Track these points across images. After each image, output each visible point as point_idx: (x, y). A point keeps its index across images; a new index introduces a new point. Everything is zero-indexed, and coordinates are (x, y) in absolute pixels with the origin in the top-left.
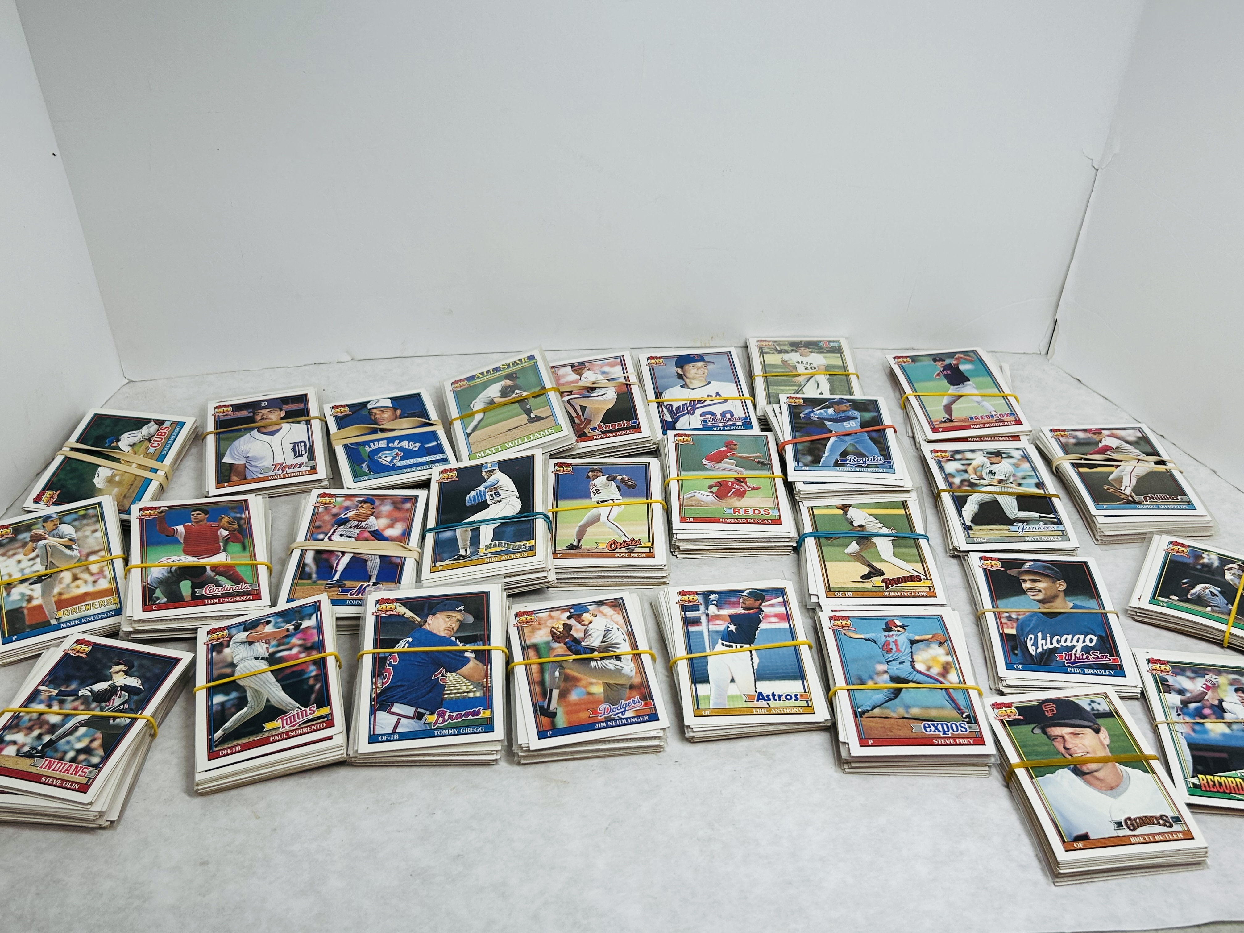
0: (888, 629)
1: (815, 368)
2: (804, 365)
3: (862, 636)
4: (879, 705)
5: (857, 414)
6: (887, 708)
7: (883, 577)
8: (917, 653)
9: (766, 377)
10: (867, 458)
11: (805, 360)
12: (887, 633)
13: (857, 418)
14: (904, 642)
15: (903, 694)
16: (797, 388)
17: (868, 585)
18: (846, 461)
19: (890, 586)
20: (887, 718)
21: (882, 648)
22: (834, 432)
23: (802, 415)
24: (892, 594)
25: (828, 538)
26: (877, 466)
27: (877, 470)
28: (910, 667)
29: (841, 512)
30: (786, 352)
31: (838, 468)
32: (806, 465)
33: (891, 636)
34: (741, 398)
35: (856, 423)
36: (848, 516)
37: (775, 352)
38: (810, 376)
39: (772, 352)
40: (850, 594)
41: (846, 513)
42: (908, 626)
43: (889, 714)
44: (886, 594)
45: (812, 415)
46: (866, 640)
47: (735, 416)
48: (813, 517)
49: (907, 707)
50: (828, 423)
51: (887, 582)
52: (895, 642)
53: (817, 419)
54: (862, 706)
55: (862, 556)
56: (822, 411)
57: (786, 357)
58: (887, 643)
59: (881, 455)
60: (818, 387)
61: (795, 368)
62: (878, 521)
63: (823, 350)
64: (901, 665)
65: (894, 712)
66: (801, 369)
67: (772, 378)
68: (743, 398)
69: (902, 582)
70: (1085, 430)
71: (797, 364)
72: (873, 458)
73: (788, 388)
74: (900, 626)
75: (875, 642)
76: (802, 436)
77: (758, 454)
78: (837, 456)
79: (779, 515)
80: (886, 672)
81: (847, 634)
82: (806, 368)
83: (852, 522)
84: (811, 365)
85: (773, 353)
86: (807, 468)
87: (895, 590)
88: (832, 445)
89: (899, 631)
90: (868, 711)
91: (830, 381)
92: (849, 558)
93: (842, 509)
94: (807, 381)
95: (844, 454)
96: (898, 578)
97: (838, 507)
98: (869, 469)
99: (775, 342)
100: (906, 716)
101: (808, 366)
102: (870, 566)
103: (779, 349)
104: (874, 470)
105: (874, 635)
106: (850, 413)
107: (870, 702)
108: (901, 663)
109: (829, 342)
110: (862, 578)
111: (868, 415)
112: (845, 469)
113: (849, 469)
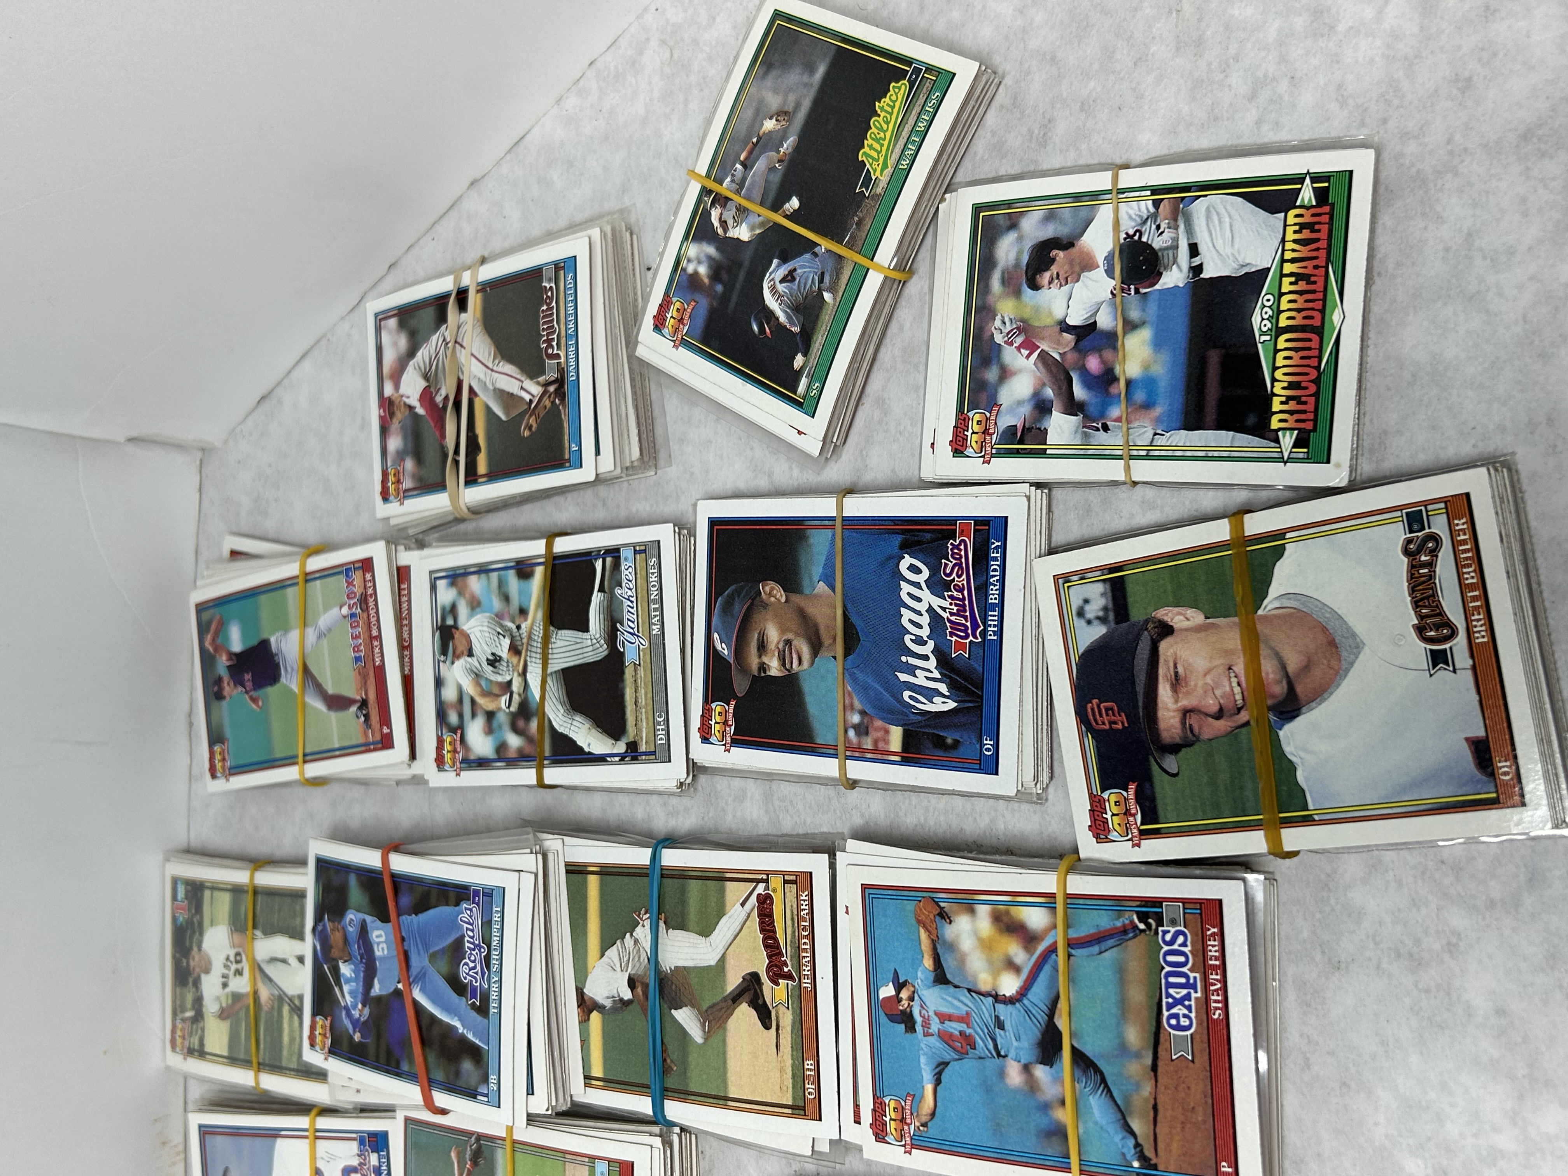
0: (907, 1020)
1: (238, 954)
2: (231, 973)
3: (929, 1088)
4: (1119, 1116)
5: (351, 916)
6: (1127, 1099)
7: (764, 979)
8: (970, 978)
9: (259, 1064)
10: (467, 938)
11: (218, 968)
12: (919, 1028)
13: (364, 920)
14: (943, 998)
15: (1088, 1050)
16: (286, 1010)
17: (786, 1018)
18: (474, 989)
19: (786, 970)
20: (1155, 1108)
21: (962, 1055)
22: (400, 986)
23: (357, 1037)
24: (806, 970)
25: (665, 1071)
26: (487, 924)
27: (496, 927)
28: (1010, 1007)
29: (595, 1016)
30: (198, 1001)
31: (492, 1011)
32: (485, 1079)
33: (926, 1023)
34: (312, 1137)
35: (377, 929)
36: (608, 1003)
37: (201, 1025)
38: (257, 971)
39: (200, 1032)
40: (809, 1064)
41: (596, 1006)
42: (896, 972)
43: (1146, 1100)
44: (806, 983)
45: (356, 1014)
46: (938, 1082)
47: (355, 1162)
48: (611, 1083)
49: (1123, 1049)
50: (377, 989)
51: (777, 973)
52: (943, 1018)
53: (367, 1011)
54: (1124, 1155)
55: (711, 1007)
56: (346, 988)
57: (211, 1007)
58: (945, 1037)
59: (457, 904)
60: (284, 961)
61: (237, 997)
62: (618, 942)
63: (195, 921)
64: (1007, 1026)
65: (1138, 1085)
66: (241, 985)
67: (261, 1052)
68: (312, 1130)
69: (776, 940)
70: (384, 431)
71: (228, 990)
72: (466, 925)
73: (286, 1026)
74: (898, 991)
75: (947, 1064)
76: (411, 1060)
77: (453, 1155)
78: (462, 1004)
79: (610, 1161)
80: (1026, 1069)
81: (924, 1119)
82: (239, 973)
83: (621, 1000)
84: (232, 958)
85: (203, 1030)
86: (493, 1078)
87: (795, 961)
88: (434, 1002)
89: (911, 999)
90: (1137, 1145)
91: (270, 931)
92: (715, 1040)
93: (591, 1011)
94: (270, 980)
95: (459, 987)
96: (766, 946)
97: (584, 1021)
98: (495, 942)
99: (175, 1014)
100: (1149, 1061)
101: (234, 967)
102: (736, 998)
103: (189, 1014)
104: (495, 933)
105: (923, 1059)
106: (351, 929)
107: (1112, 1132)
108: (1000, 1025)
109: (174, 898)
110: (767, 1027)
111: (356, 894)
112: (494, 996)
113: (495, 987)
